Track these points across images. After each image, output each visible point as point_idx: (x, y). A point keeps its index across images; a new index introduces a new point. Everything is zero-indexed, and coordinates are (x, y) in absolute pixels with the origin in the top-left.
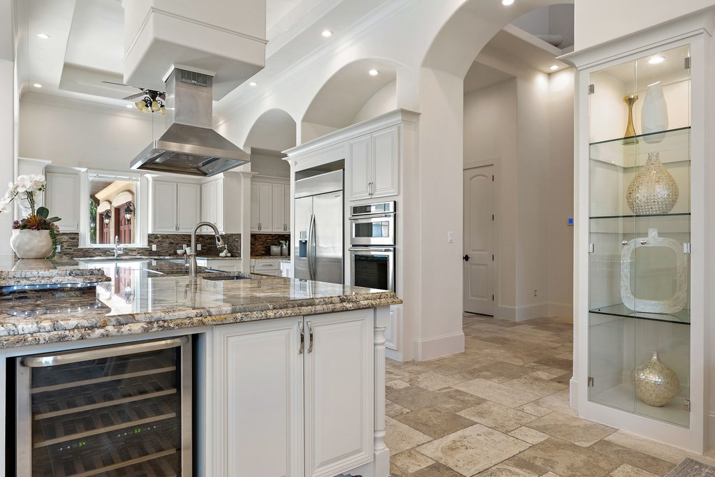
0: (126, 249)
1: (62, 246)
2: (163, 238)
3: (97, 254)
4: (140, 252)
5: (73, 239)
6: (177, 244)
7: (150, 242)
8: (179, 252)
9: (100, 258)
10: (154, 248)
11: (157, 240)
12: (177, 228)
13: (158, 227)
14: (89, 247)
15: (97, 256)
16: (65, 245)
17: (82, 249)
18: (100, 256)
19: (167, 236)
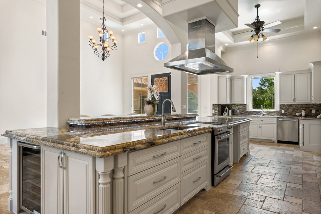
0: (268, 112)
1: (240, 110)
2: (289, 106)
3: (254, 114)
4: (275, 113)
5: (244, 107)
6: (298, 109)
7: (281, 108)
8: (297, 114)
9: (256, 116)
10: (283, 111)
11: (285, 107)
12: (294, 100)
13: (283, 100)
14: (251, 110)
15: (254, 115)
16: (241, 110)
17: (247, 112)
18: (256, 115)
19: (291, 105)
